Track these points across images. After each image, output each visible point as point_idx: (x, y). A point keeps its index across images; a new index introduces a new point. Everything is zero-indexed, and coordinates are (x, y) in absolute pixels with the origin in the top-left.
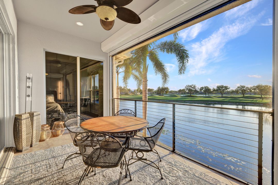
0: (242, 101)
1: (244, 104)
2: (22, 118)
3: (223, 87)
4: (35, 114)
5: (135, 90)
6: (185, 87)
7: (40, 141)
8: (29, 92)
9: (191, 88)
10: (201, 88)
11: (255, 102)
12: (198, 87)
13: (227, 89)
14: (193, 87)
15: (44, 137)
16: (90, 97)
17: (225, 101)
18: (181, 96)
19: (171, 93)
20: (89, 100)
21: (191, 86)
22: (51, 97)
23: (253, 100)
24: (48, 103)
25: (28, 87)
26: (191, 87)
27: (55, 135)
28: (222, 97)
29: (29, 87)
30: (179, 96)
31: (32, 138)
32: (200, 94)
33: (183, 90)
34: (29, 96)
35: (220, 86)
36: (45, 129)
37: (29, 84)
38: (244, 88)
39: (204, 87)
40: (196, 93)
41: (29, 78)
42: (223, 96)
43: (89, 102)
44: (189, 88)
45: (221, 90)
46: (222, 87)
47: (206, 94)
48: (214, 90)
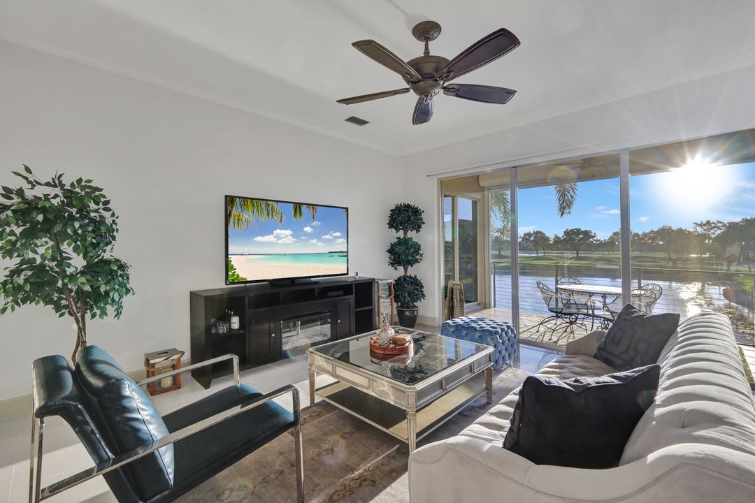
3: (580, 233)
13: (590, 237)
28: (578, 258)
35: (571, 230)
39: (532, 232)
42: (579, 255)
45: (574, 240)
47: (536, 250)
48: (557, 240)
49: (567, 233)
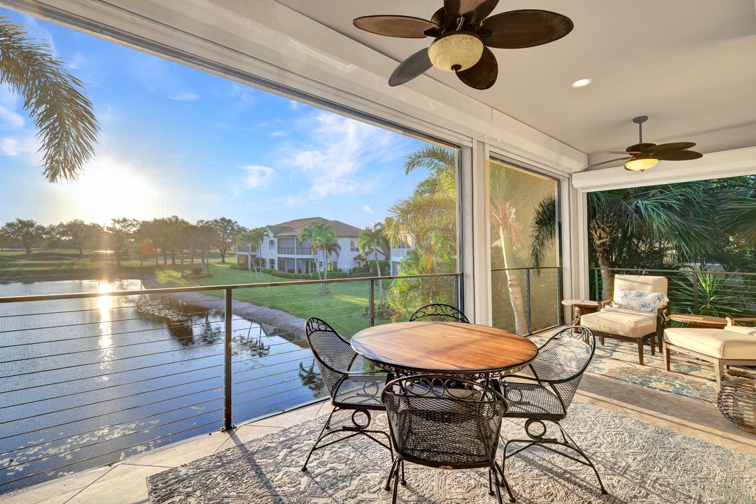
38: (31, 229)
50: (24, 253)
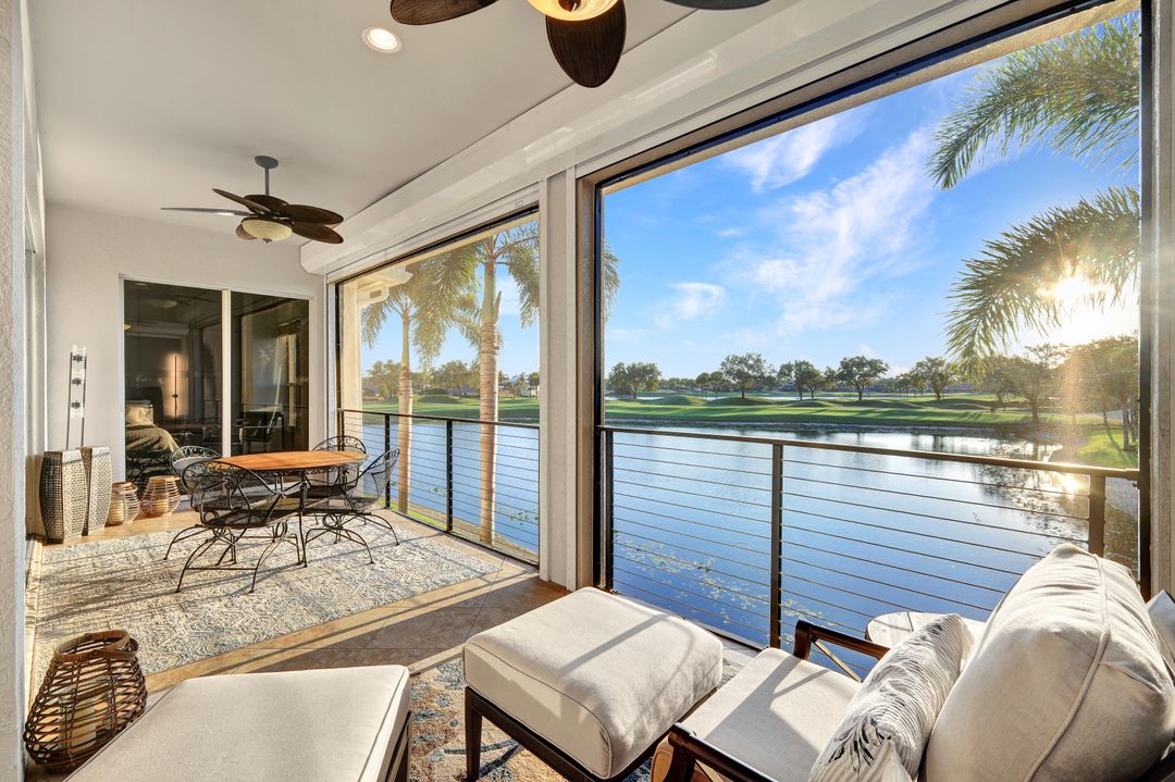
0: (926, 419)
1: (939, 430)
2: (63, 461)
3: (864, 365)
4: (96, 451)
5: (522, 379)
6: (723, 364)
7: (108, 525)
8: (77, 396)
9: (746, 370)
10: (783, 367)
11: (972, 420)
12: (772, 364)
13: (879, 371)
14: (751, 362)
15: (121, 514)
16: (286, 407)
17: (868, 419)
18: (709, 399)
19: (671, 389)
20: (280, 418)
21: (743, 361)
22: (142, 409)
23: (966, 415)
24: (130, 427)
25: (74, 382)
26: (746, 364)
27: (150, 513)
28: (860, 403)
29: (78, 382)
30: (698, 403)
31: (88, 513)
32: (785, 390)
33: (716, 376)
34: (77, 405)
35: (851, 360)
36: (121, 493)
37: (78, 373)
38: (940, 369)
39: (793, 363)
40: (771, 390)
41: (79, 359)
42: (863, 398)
43: (279, 426)
44: (736, 367)
45: (856, 374)
46: (861, 363)
47: (801, 391)
48: (831, 376)
49: (845, 365)
50: (934, 399)
